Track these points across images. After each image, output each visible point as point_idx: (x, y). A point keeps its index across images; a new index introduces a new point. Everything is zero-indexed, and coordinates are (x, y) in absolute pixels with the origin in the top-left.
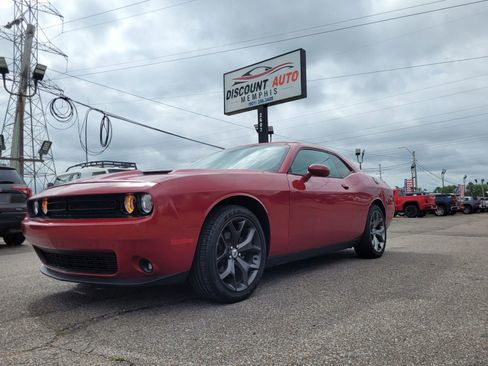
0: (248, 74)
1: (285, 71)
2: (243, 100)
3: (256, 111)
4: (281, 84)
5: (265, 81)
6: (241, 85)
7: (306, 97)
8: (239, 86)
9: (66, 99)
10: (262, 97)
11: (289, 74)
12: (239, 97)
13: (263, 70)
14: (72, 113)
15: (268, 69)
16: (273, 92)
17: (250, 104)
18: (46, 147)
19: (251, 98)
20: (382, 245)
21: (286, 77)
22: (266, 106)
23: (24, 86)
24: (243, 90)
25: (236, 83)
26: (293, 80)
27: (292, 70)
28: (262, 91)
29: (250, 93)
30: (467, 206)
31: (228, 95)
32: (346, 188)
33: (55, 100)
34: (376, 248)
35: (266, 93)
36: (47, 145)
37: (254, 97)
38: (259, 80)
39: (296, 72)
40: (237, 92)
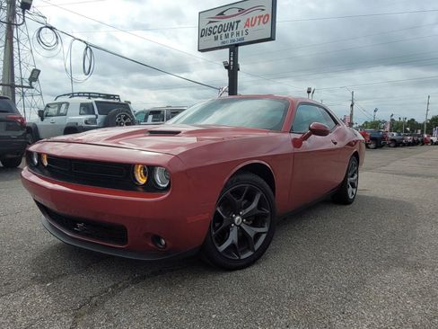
0: (222, 14)
1: (258, 13)
2: (216, 38)
3: (228, 49)
4: (252, 26)
5: (238, 22)
6: (216, 24)
7: (274, 40)
8: (213, 25)
9: (51, 28)
10: (234, 37)
11: (260, 17)
12: (212, 36)
13: (236, 11)
14: (57, 42)
15: (242, 11)
16: (244, 33)
17: (223, 43)
18: (35, 75)
19: (223, 36)
20: (354, 190)
21: (258, 19)
22: (237, 45)
23: (12, 14)
24: (216, 30)
25: (210, 22)
26: (264, 23)
27: (264, 13)
28: (235, 31)
29: (223, 33)
30: (393, 140)
31: (202, 33)
32: (335, 143)
33: (41, 29)
34: (350, 195)
35: (238, 34)
36: (36, 73)
37: (227, 36)
38: (232, 20)
39: (268, 15)
40: (211, 31)
